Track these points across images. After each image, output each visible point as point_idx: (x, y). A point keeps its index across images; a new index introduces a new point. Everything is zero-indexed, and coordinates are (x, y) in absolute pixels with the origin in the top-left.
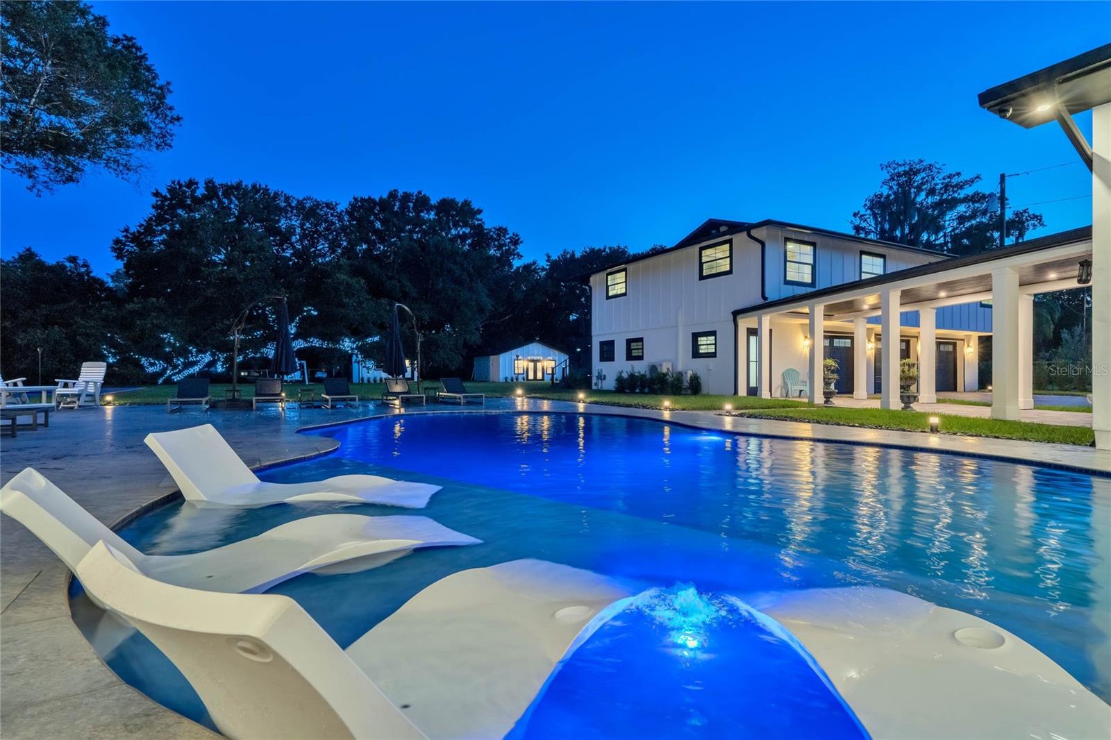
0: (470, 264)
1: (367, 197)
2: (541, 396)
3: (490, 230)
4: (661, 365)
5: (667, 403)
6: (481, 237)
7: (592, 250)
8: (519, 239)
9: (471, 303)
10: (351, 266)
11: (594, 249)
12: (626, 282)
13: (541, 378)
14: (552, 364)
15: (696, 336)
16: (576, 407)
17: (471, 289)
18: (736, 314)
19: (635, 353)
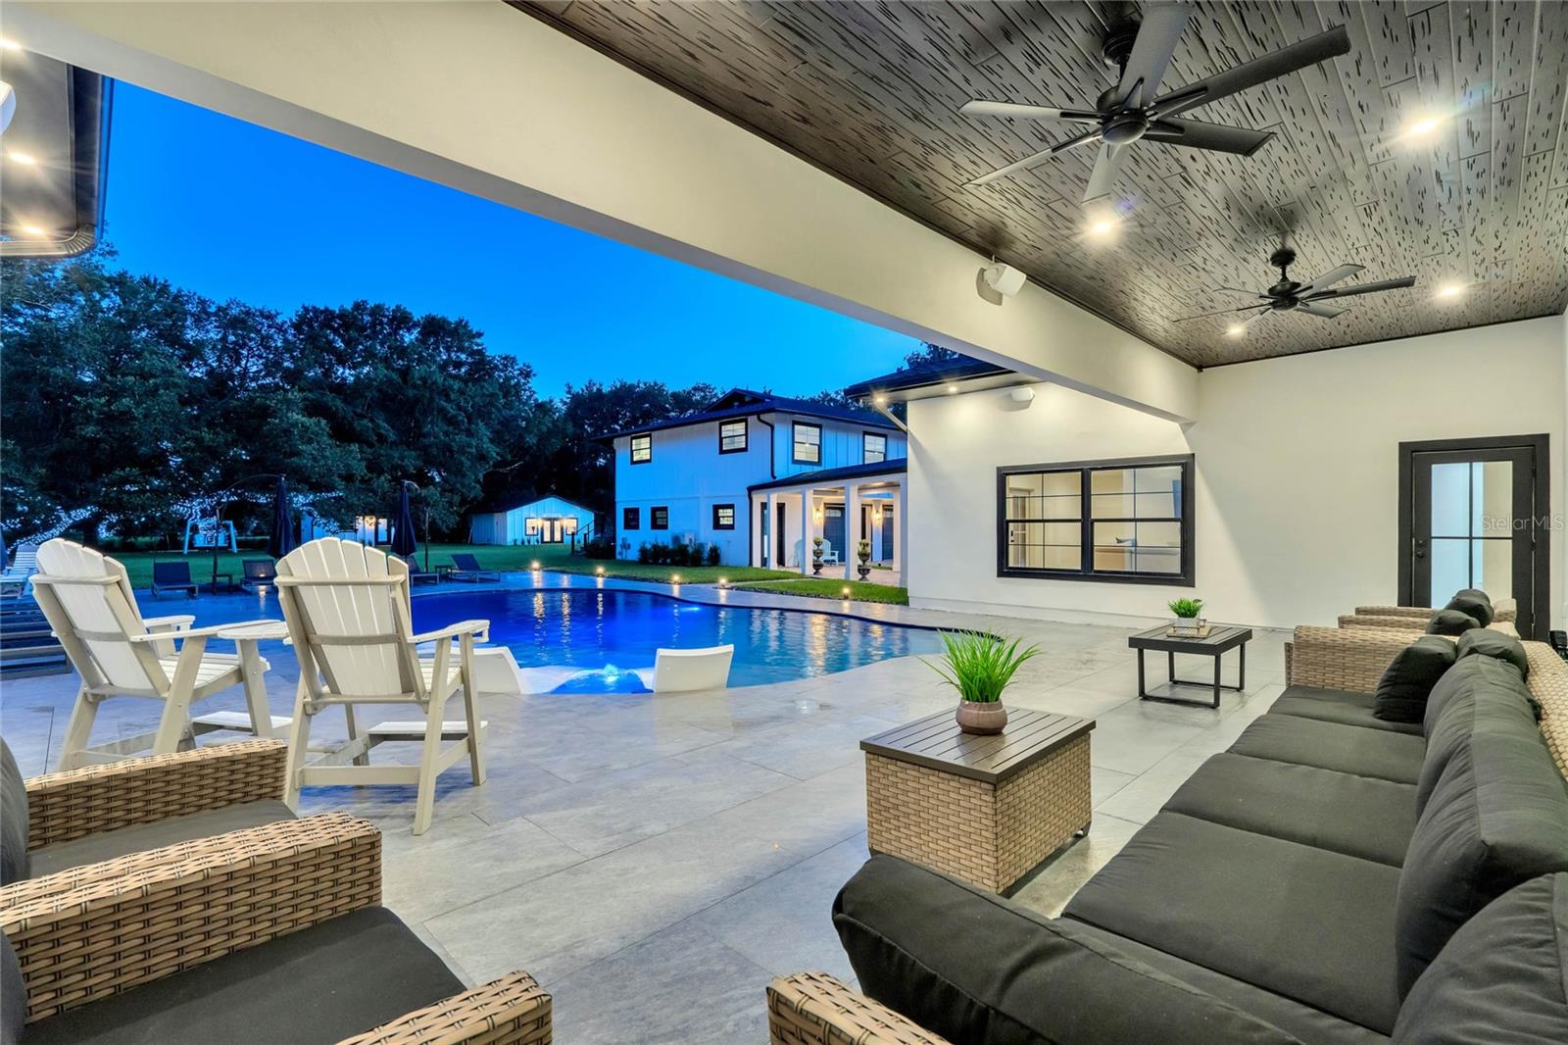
0: (468, 403)
1: (322, 308)
2: (559, 569)
3: (494, 358)
4: (683, 536)
5: (676, 578)
6: (482, 366)
7: (623, 386)
8: (531, 371)
9: (468, 450)
10: (304, 399)
11: (625, 383)
12: (650, 448)
13: (559, 539)
14: (574, 523)
15: (716, 508)
16: (595, 582)
17: (469, 433)
18: (751, 489)
19: (659, 522)
